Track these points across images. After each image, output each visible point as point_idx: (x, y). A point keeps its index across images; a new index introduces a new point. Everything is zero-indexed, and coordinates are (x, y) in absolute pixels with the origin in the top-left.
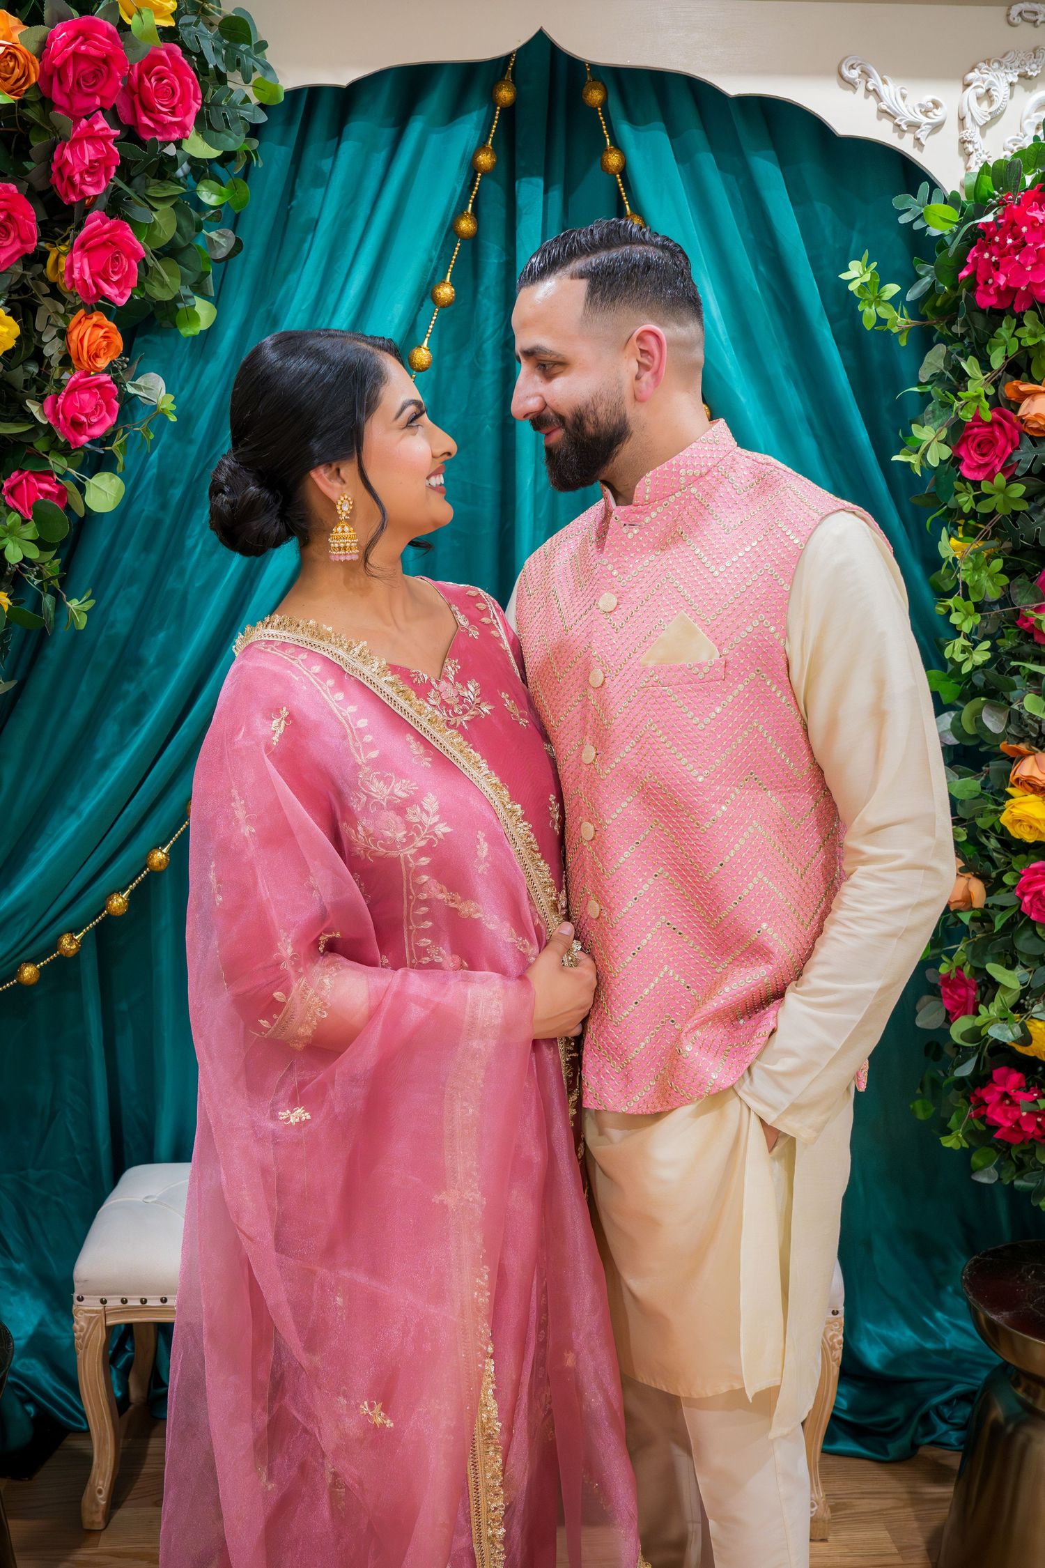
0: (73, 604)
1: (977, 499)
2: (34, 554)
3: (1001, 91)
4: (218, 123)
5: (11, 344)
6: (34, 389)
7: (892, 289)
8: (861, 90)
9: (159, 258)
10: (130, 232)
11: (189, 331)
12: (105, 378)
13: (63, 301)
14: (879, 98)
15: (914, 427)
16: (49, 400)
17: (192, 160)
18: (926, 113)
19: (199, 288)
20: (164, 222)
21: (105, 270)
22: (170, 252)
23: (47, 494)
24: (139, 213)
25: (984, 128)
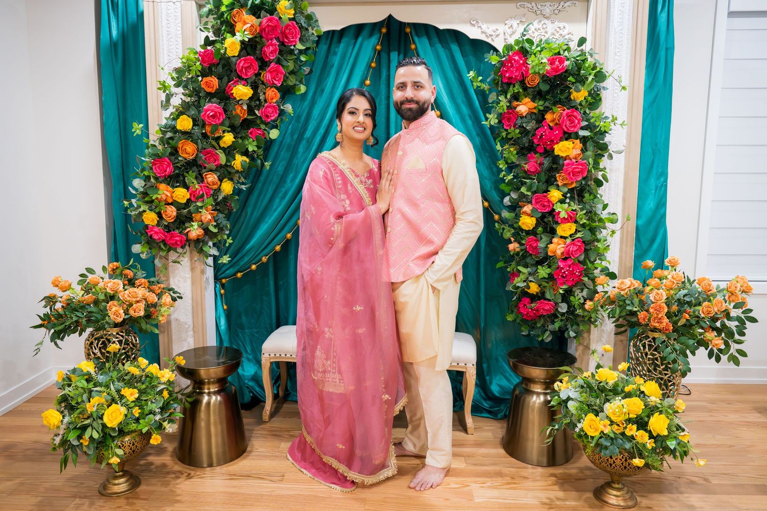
0: (266, 163)
1: (507, 134)
2: (256, 149)
3: (515, 25)
4: (305, 40)
5: (251, 95)
6: (257, 108)
7: (480, 78)
8: (476, 27)
9: (290, 74)
10: (281, 68)
11: (298, 93)
12: (275, 104)
13: (265, 85)
14: (481, 29)
15: (488, 115)
16: (260, 111)
17: (299, 50)
18: (494, 32)
19: (301, 82)
20: (291, 65)
21: (275, 77)
22: (292, 73)
23: (260, 134)
24: (285, 63)
25: (511, 35)
